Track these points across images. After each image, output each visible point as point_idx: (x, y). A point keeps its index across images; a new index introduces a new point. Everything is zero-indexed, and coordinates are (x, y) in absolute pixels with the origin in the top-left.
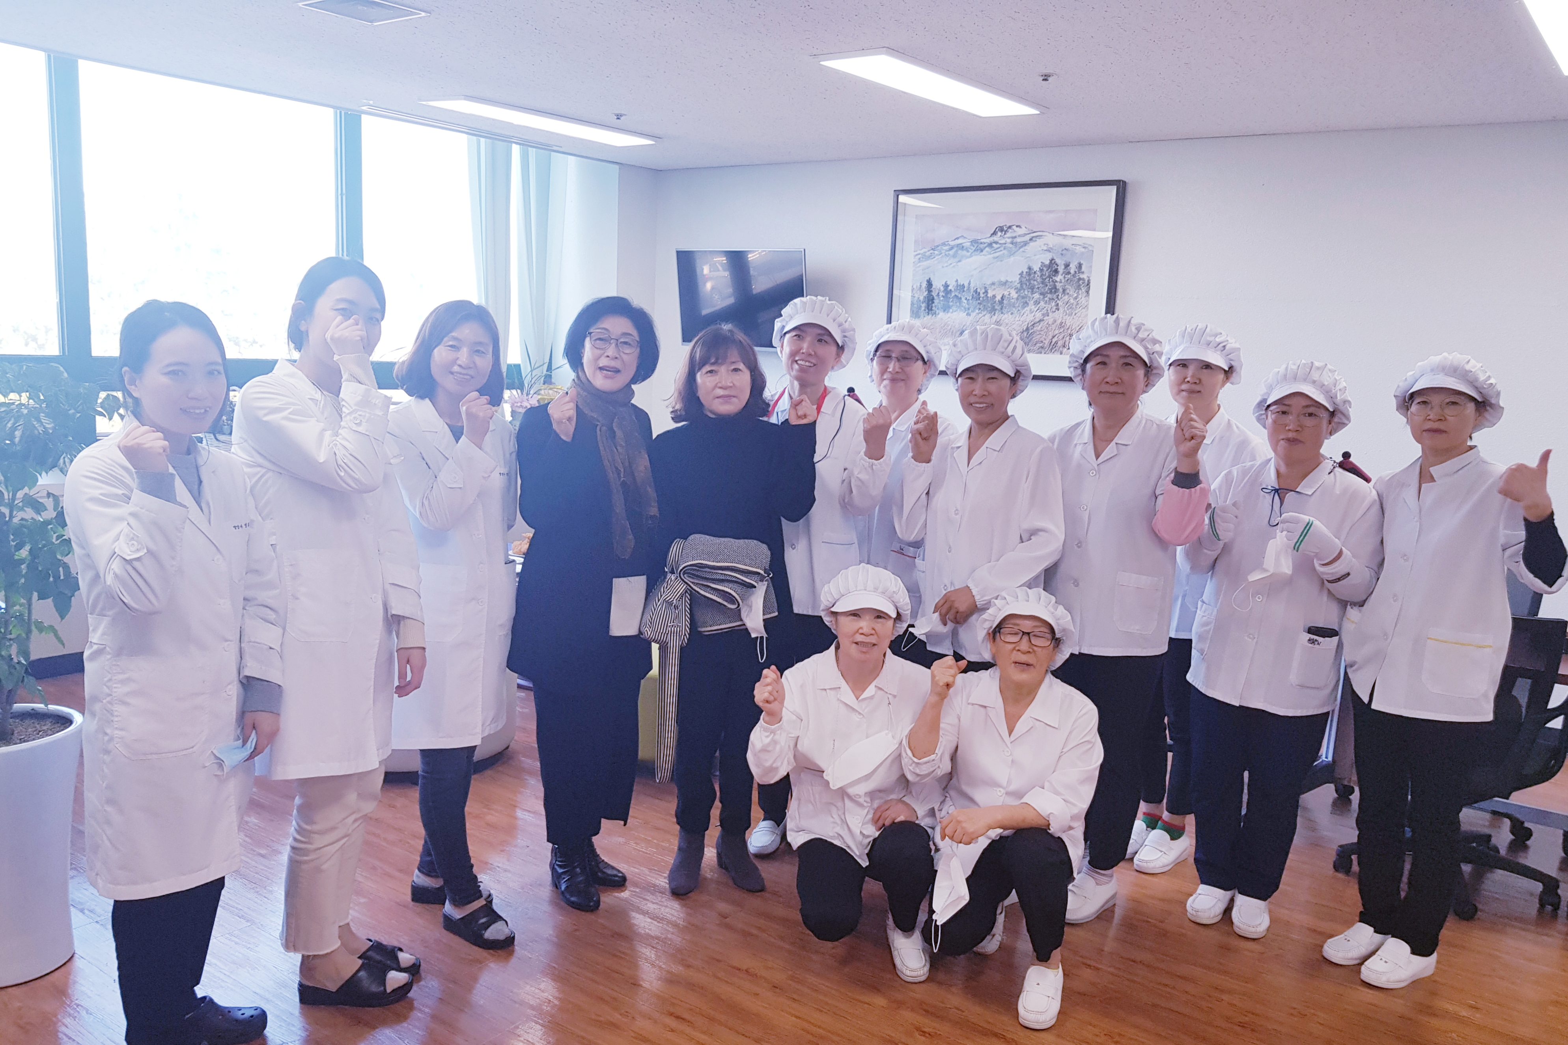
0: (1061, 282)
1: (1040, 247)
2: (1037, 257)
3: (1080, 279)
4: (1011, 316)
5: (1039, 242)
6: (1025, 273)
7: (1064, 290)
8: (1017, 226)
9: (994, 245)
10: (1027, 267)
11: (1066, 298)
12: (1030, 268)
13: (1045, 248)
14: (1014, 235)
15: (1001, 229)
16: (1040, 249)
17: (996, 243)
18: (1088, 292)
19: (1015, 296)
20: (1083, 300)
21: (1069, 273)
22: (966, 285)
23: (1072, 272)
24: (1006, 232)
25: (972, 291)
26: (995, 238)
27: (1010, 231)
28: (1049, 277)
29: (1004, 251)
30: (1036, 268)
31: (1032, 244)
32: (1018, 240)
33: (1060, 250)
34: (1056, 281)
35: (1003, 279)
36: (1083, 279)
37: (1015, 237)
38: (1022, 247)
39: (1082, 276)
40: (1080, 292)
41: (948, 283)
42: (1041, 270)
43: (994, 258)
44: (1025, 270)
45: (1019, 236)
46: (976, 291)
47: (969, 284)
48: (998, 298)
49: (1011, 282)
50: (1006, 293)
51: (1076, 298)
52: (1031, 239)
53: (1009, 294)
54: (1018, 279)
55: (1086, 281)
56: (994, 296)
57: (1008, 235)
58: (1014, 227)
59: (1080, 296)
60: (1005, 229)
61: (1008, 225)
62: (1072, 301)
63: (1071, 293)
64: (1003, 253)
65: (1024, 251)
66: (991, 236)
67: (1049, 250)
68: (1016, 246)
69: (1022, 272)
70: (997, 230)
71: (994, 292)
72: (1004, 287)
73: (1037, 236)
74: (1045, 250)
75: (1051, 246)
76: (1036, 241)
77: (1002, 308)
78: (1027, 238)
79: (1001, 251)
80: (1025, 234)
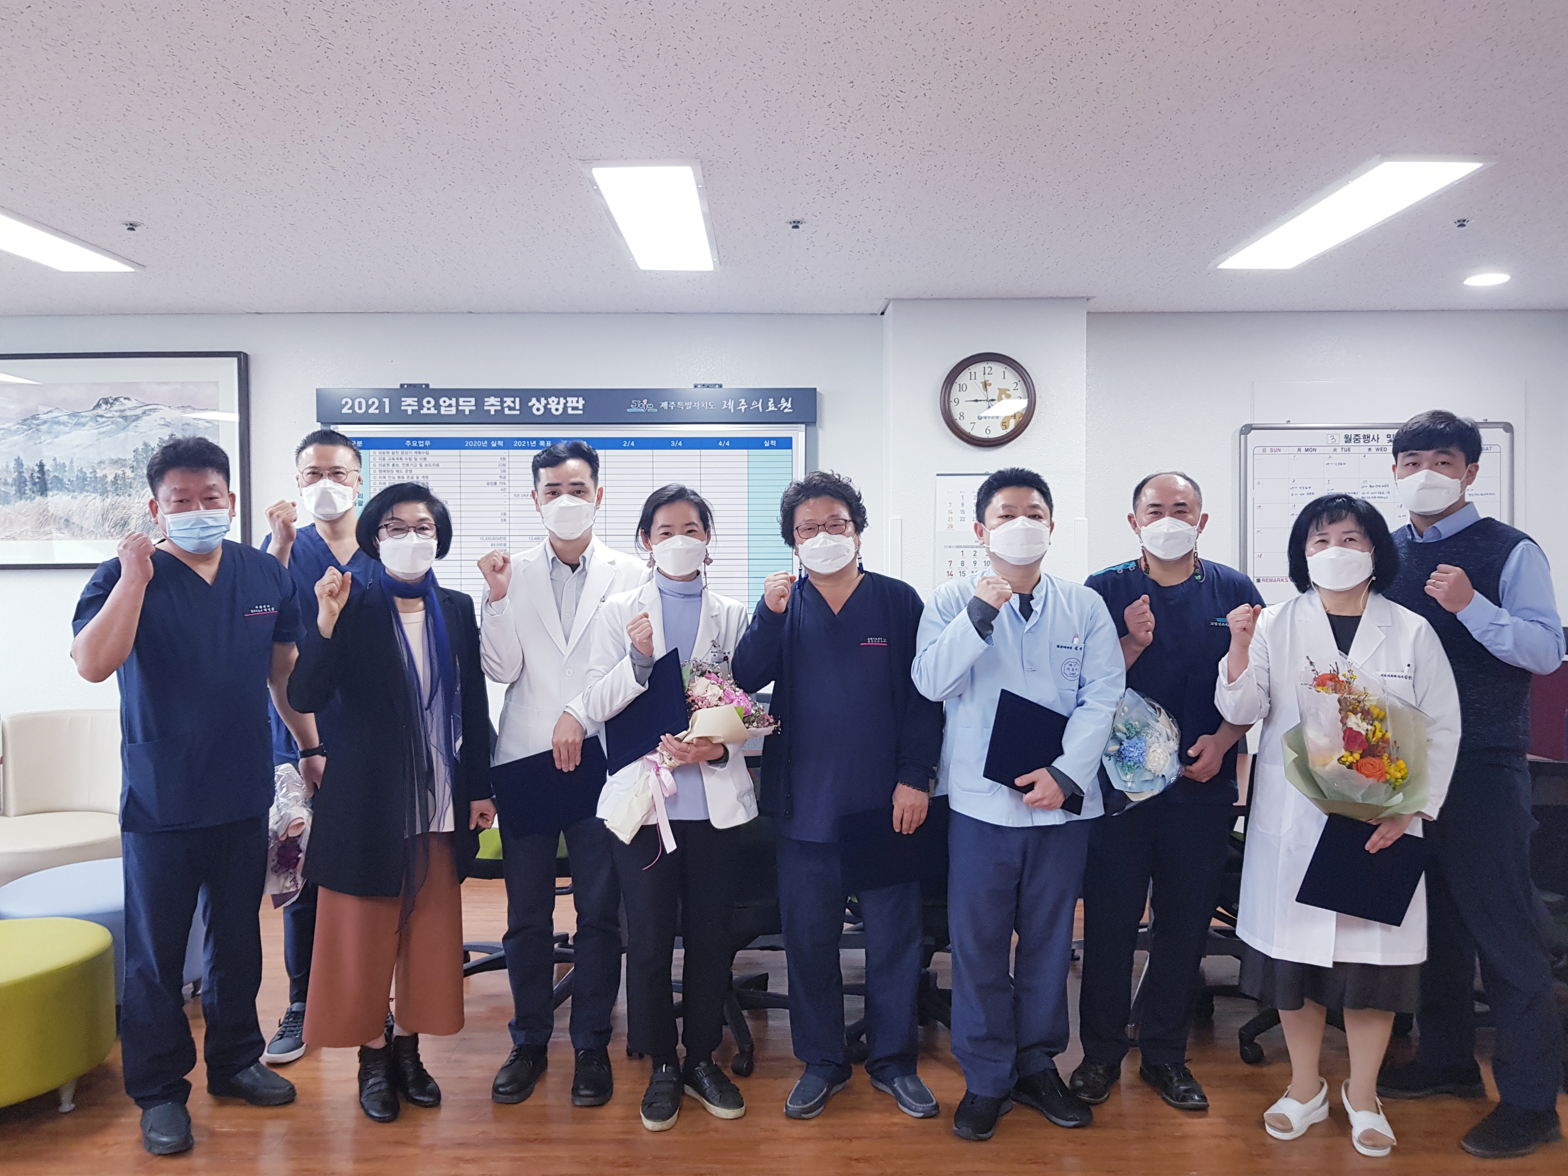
1: (155, 421)
2: (153, 432)
4: (128, 498)
5: (154, 415)
6: (140, 450)
8: (125, 399)
9: (99, 419)
10: (142, 443)
12: (146, 444)
13: (162, 423)
14: (122, 408)
15: (106, 402)
16: (156, 423)
17: (102, 416)
19: (132, 475)
22: (67, 464)
24: (112, 404)
25: (76, 470)
26: (99, 411)
27: (118, 403)
29: (113, 426)
31: (145, 418)
32: (128, 413)
33: (180, 425)
35: (114, 457)
37: (124, 410)
38: (133, 421)
41: (44, 462)
43: (100, 433)
44: (141, 447)
45: (129, 409)
46: (81, 470)
47: (71, 463)
48: (110, 478)
49: (124, 460)
50: (120, 472)
52: (144, 413)
53: (124, 474)
54: (132, 457)
56: (105, 476)
57: (115, 408)
58: (122, 399)
60: (111, 401)
61: (114, 397)
64: (112, 428)
65: (136, 426)
66: (94, 409)
67: (167, 425)
68: (126, 420)
69: (137, 449)
70: (101, 402)
71: (104, 472)
72: (116, 466)
73: (150, 410)
74: (163, 425)
75: (169, 421)
76: (150, 415)
77: (116, 489)
78: (139, 412)
79: (108, 425)
80: (136, 408)
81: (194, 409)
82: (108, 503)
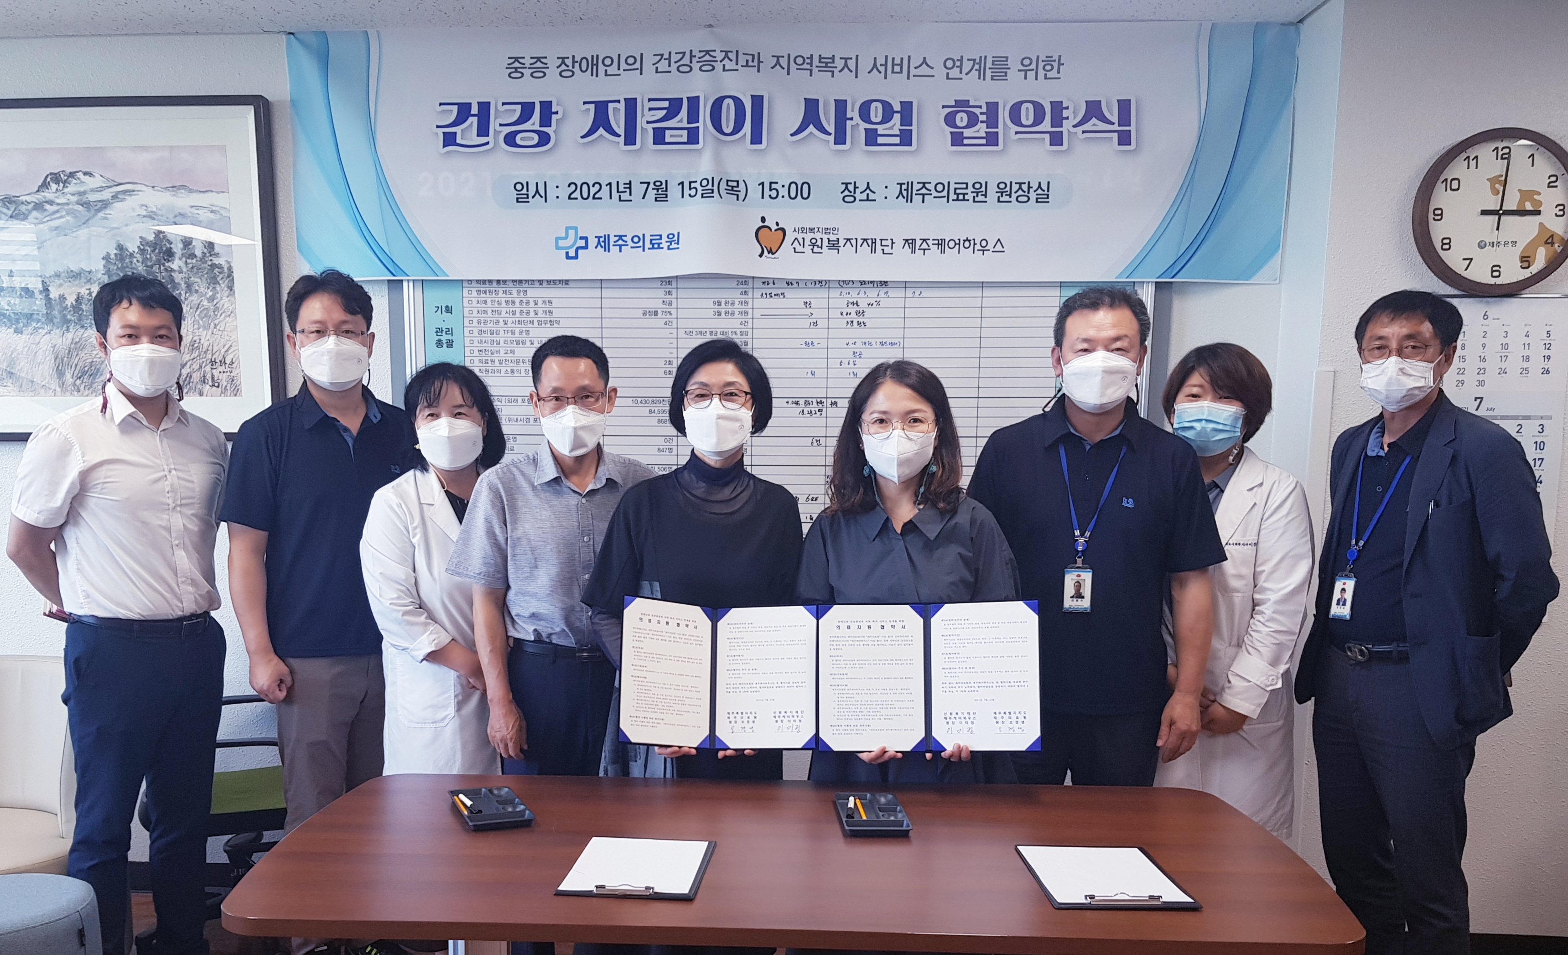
0: (181, 272)
1: (133, 209)
2: (130, 228)
3: (214, 266)
5: (130, 202)
6: (113, 256)
7: (189, 286)
8: (85, 174)
9: (47, 207)
10: (115, 245)
11: (194, 299)
12: (120, 247)
13: (144, 213)
14: (82, 189)
15: (56, 178)
16: (134, 214)
17: (51, 203)
18: (231, 288)
20: (224, 302)
21: (193, 256)
23: (198, 253)
24: (65, 183)
26: (48, 195)
27: (74, 181)
28: (159, 263)
29: (68, 218)
30: (132, 247)
31: (117, 205)
32: (92, 197)
33: (171, 216)
34: (172, 270)
35: (75, 268)
36: (220, 266)
37: (85, 193)
38: (99, 210)
39: (216, 261)
40: (218, 289)
42: (142, 251)
43: (51, 230)
44: (113, 252)
45: (92, 190)
46: (26, 289)
48: (71, 300)
49: (90, 272)
50: (84, 291)
51: (212, 299)
52: (115, 197)
54: (102, 267)
55: (226, 270)
56: (62, 298)
57: (71, 188)
58: (80, 175)
59: (219, 296)
60: (64, 178)
61: (68, 171)
62: (205, 303)
63: (202, 290)
64: (68, 221)
65: (106, 218)
66: (38, 191)
67: (151, 216)
68: (89, 210)
69: (108, 255)
70: (49, 179)
71: (61, 291)
72: (77, 282)
73: (125, 192)
74: (144, 216)
75: (154, 209)
76: (123, 200)
77: (80, 320)
78: (107, 195)
79: (61, 217)
80: (101, 189)
81: (191, 191)
82: (70, 341)
